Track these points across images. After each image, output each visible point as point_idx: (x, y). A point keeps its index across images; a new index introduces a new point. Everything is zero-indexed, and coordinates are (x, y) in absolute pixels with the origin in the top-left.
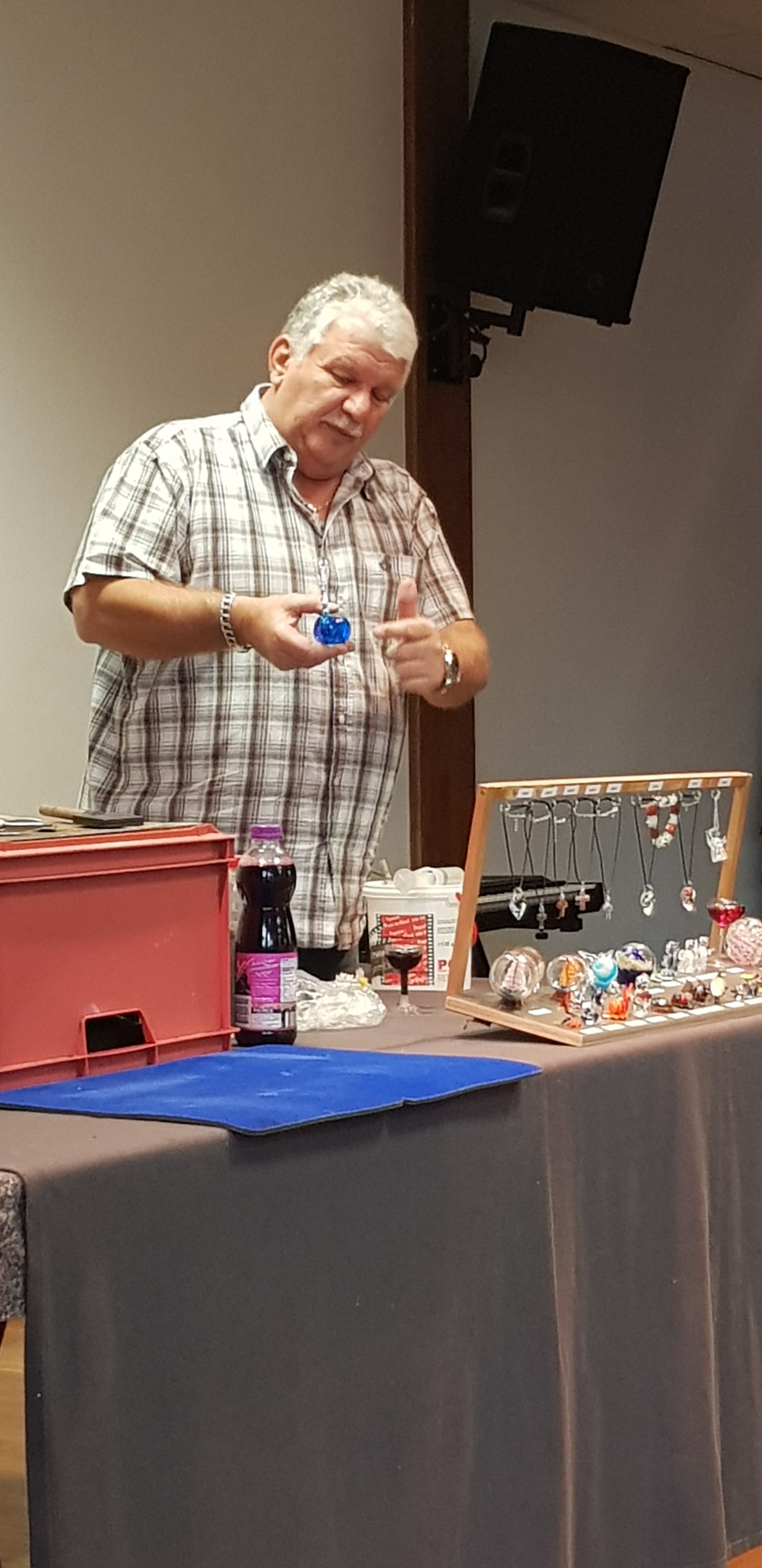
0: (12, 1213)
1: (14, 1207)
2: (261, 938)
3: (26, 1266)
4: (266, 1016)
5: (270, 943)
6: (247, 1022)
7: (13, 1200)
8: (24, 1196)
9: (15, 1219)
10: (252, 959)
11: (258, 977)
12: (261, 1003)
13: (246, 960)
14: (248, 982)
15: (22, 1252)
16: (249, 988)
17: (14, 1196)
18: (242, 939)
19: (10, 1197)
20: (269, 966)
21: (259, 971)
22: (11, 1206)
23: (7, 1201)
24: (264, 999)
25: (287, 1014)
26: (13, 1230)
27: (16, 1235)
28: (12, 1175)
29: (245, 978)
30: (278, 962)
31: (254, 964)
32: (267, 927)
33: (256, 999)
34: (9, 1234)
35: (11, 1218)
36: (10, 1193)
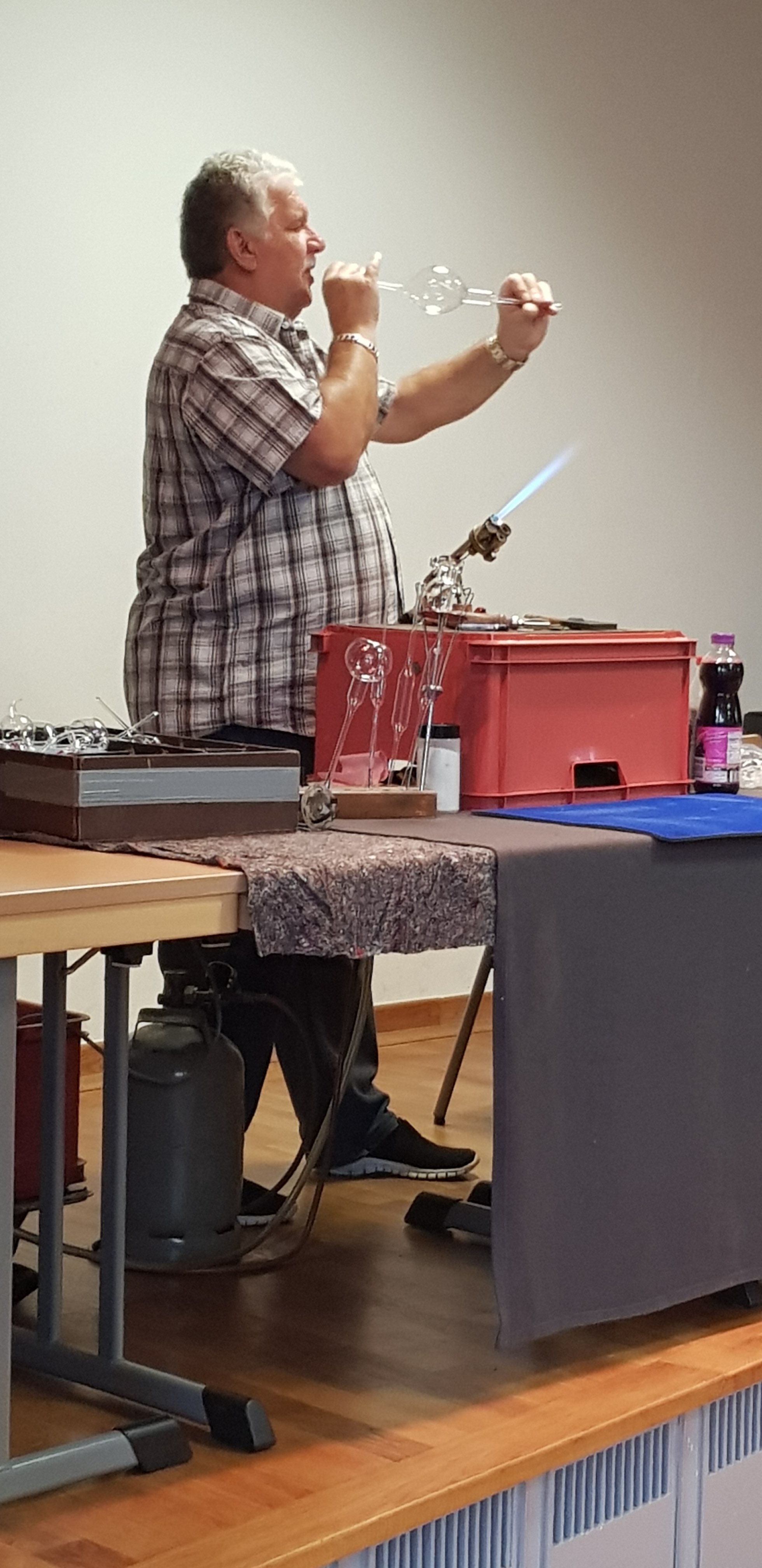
0: (487, 875)
1: (489, 871)
2: (715, 717)
3: (496, 911)
4: (716, 773)
5: (722, 720)
6: (701, 777)
7: (489, 867)
8: (496, 865)
9: (489, 880)
10: (706, 732)
11: (710, 745)
12: (713, 763)
13: (704, 731)
14: (704, 747)
15: (494, 902)
16: (704, 752)
17: (490, 864)
18: (701, 717)
19: (486, 865)
20: (720, 737)
21: (713, 740)
22: (487, 870)
23: (484, 867)
24: (715, 760)
25: (731, 773)
26: (487, 887)
27: (489, 890)
28: (489, 850)
29: (701, 745)
30: (726, 734)
31: (709, 735)
32: (720, 709)
33: (710, 760)
34: (485, 889)
35: (486, 879)
36: (486, 861)
